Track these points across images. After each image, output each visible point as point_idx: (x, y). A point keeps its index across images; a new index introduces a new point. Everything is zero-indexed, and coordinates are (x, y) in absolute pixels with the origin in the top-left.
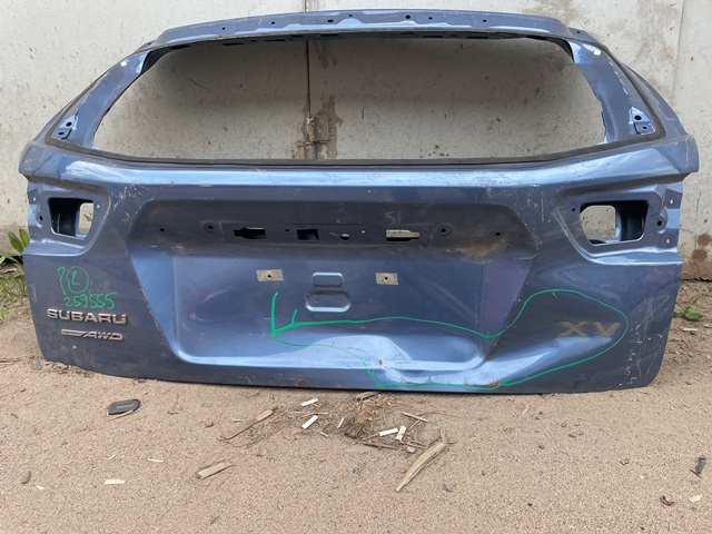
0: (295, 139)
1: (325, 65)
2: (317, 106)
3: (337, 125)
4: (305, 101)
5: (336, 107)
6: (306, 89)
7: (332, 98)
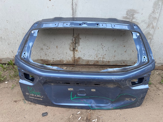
0: (70, 42)
3: (80, 39)
4: (73, 35)
5: (80, 36)
6: (73, 32)
7: (79, 34)
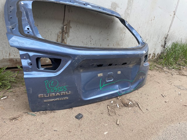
0: (59, 31)
1: (69, 12)
2: (66, 22)
3: (70, 28)
4: (63, 21)
5: (71, 24)
6: (63, 18)
7: (70, 21)
